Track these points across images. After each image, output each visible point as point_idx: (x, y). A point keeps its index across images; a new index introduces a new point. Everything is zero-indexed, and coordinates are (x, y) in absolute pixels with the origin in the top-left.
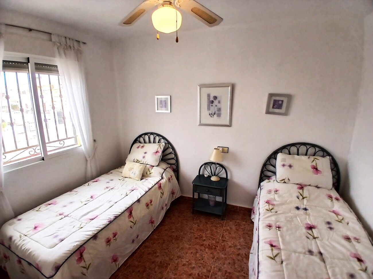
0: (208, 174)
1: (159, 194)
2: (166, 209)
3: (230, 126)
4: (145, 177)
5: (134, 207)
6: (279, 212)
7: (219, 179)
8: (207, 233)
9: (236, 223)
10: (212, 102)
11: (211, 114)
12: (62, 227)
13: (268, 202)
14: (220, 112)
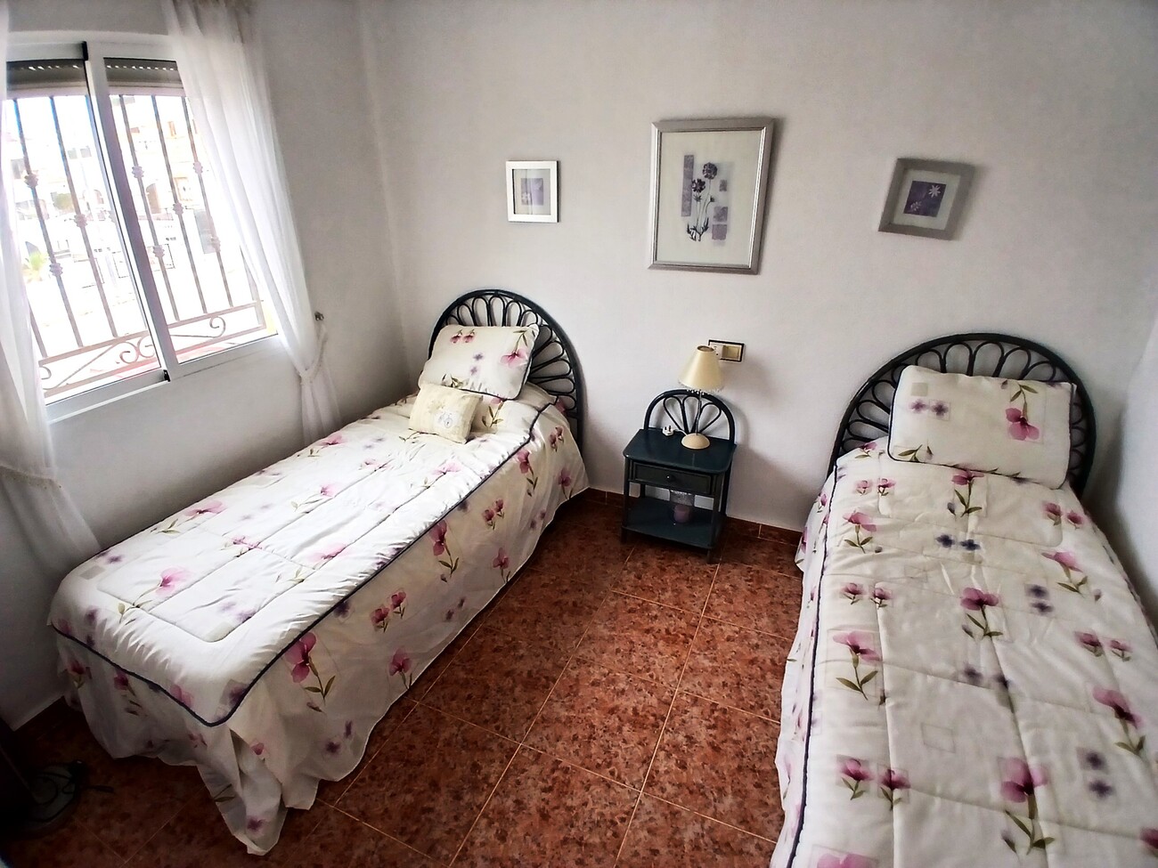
0: (674, 428)
1: (524, 485)
2: (543, 525)
3: (754, 270)
4: (479, 434)
5: (452, 522)
6: (885, 552)
7: (708, 443)
8: (662, 598)
9: (752, 573)
10: (700, 186)
11: (695, 229)
12: (245, 579)
13: (855, 519)
14: (722, 223)
